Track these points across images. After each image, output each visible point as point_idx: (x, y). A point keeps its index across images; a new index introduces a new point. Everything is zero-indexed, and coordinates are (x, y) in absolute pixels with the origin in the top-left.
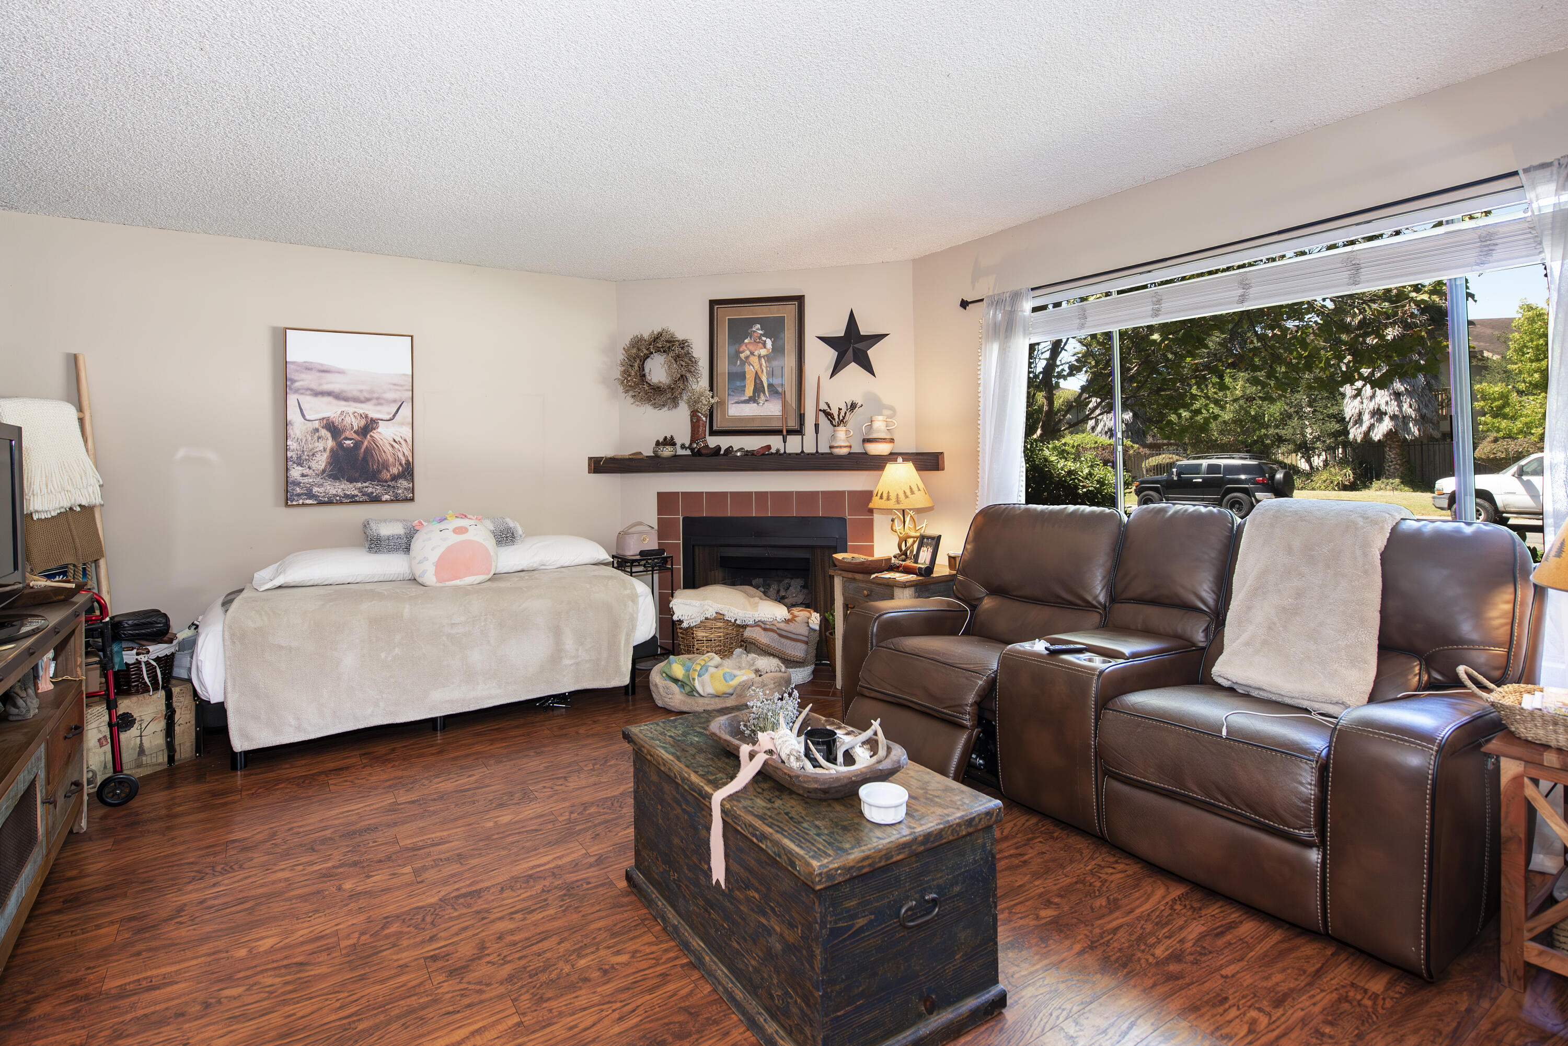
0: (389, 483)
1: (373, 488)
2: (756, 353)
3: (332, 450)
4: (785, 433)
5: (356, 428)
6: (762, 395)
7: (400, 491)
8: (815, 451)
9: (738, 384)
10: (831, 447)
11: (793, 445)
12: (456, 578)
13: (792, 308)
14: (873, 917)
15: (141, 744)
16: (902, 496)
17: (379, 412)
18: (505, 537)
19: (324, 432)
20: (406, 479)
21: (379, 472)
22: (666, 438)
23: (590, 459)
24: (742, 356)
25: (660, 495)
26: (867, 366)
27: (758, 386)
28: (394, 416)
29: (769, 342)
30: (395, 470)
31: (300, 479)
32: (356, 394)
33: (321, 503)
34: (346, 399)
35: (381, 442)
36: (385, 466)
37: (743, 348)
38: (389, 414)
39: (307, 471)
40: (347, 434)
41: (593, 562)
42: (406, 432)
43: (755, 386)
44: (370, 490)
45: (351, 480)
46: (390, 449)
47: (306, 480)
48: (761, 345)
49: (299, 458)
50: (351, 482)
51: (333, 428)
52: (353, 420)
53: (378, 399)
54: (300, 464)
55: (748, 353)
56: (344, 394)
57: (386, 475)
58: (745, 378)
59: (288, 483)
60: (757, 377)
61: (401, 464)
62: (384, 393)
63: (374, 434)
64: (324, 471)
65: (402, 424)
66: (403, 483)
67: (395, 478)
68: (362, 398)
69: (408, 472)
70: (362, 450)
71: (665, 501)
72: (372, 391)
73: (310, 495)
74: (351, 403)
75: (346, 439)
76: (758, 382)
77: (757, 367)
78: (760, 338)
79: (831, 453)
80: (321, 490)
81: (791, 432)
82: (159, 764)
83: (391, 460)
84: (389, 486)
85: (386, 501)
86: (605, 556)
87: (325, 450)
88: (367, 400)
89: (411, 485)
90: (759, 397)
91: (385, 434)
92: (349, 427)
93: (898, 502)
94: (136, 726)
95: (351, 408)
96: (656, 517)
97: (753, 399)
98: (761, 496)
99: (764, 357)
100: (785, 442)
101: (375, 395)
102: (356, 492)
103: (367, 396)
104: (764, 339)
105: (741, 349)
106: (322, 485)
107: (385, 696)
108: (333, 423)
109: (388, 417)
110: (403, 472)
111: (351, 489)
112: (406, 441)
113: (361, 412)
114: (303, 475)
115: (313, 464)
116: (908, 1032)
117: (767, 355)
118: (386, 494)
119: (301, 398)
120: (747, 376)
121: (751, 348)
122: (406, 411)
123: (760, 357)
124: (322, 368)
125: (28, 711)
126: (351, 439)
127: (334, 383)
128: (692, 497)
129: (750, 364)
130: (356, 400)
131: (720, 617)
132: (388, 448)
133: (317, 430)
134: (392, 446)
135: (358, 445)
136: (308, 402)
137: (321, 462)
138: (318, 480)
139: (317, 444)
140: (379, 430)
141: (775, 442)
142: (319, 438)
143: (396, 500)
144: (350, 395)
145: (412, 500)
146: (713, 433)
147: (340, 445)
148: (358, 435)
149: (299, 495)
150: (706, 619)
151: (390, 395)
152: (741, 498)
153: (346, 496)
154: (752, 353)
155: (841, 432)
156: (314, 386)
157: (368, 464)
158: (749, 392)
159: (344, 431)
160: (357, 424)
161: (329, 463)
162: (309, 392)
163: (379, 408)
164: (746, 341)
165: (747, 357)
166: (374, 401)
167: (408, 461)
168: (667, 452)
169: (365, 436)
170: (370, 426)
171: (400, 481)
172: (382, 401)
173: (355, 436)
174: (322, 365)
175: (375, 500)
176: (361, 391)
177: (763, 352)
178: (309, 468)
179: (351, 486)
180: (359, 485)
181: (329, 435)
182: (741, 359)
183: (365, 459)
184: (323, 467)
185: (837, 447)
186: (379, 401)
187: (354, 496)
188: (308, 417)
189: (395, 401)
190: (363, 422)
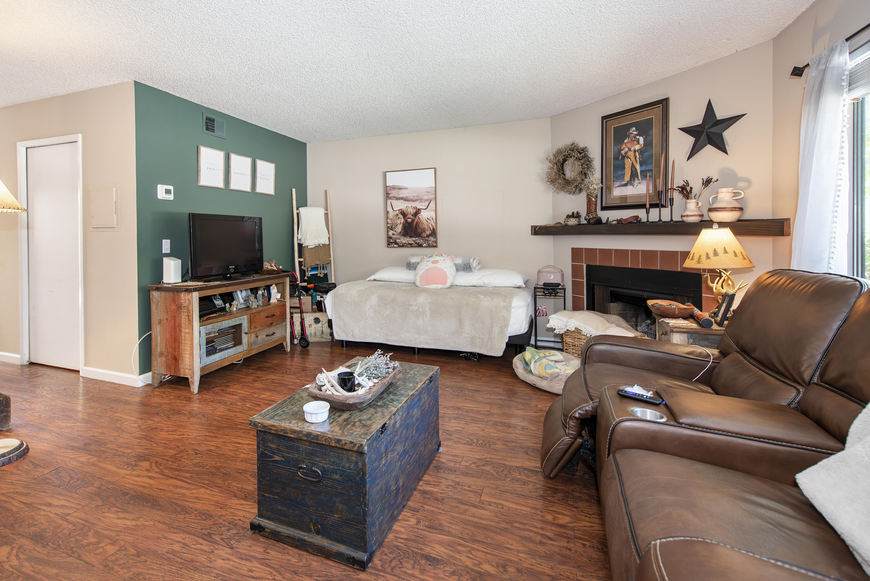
0: (426, 238)
1: (419, 241)
2: (632, 149)
3: (403, 223)
4: (648, 206)
5: (412, 213)
6: (636, 179)
7: (430, 242)
8: (669, 220)
9: (620, 173)
10: (682, 216)
11: (654, 215)
12: (427, 285)
13: (658, 110)
14: (283, 459)
15: (322, 331)
16: (704, 257)
17: (421, 205)
18: (466, 268)
19: (400, 216)
20: (433, 236)
21: (422, 233)
22: (573, 213)
23: (532, 227)
24: (623, 152)
25: (573, 249)
26: (721, 147)
27: (634, 173)
28: (427, 207)
29: (641, 140)
30: (428, 233)
31: (392, 236)
32: (412, 198)
33: (400, 246)
34: (408, 201)
35: (422, 219)
36: (424, 230)
37: (624, 146)
38: (425, 206)
39: (394, 233)
40: (409, 216)
41: (513, 286)
42: (433, 214)
43: (632, 173)
44: (418, 241)
45: (411, 237)
46: (426, 222)
47: (394, 236)
48: (635, 142)
49: (392, 227)
50: (411, 238)
51: (404, 214)
52: (411, 209)
53: (420, 199)
54: (392, 230)
55: (627, 149)
56: (407, 198)
57: (424, 235)
58: (624, 168)
59: (389, 238)
60: (633, 167)
61: (431, 230)
62: (423, 196)
63: (419, 216)
64: (400, 233)
65: (431, 211)
66: (432, 239)
67: (428, 236)
68: (415, 200)
69: (434, 233)
70: (415, 223)
71: (576, 253)
72: (418, 196)
73: (396, 243)
74: (410, 202)
75: (409, 218)
76: (633, 170)
77: (633, 158)
78: (635, 137)
79: (683, 221)
80: (400, 241)
81: (652, 206)
82: (328, 339)
83: (426, 228)
84: (426, 240)
85: (425, 247)
86: (521, 283)
87: (401, 223)
88: (416, 200)
89: (435, 240)
90: (634, 180)
91: (424, 215)
92: (409, 213)
93: (699, 262)
94: (321, 323)
95: (410, 204)
96: (571, 263)
97: (630, 183)
98: (635, 252)
99: (638, 151)
100: (648, 213)
101: (420, 198)
102: (412, 242)
103: (417, 198)
104: (638, 137)
105: (622, 148)
106: (399, 239)
107: (383, 331)
108: (403, 211)
109: (425, 208)
110: (432, 233)
111: (411, 240)
112: (432, 218)
113: (414, 206)
114: (393, 234)
115: (397, 230)
116: (302, 533)
117: (639, 149)
118: (425, 243)
119: (392, 201)
120: (626, 167)
121: (629, 145)
122: (432, 204)
123: (635, 151)
124: (399, 188)
125: (252, 305)
126: (410, 218)
127: (403, 194)
128: (591, 252)
129: (628, 157)
130: (412, 201)
131: (578, 331)
132: (425, 222)
133: (397, 215)
134: (427, 221)
135: (413, 221)
136: (394, 202)
137: (399, 229)
138: (398, 236)
139: (398, 221)
140: (421, 214)
141: (641, 213)
142: (398, 218)
143: (429, 246)
144: (409, 198)
145: (436, 247)
146: (603, 208)
147: (406, 221)
148: (413, 216)
149: (392, 243)
150: (567, 330)
151: (426, 197)
152: (621, 253)
153: (409, 244)
154: (630, 150)
155: (692, 204)
156: (396, 195)
157: (417, 230)
158: (627, 178)
159: (408, 215)
160: (413, 211)
161: (402, 229)
162: (394, 199)
163: (421, 203)
164: (626, 141)
165: (626, 153)
166: (419, 201)
167: (433, 228)
168: (573, 222)
169: (416, 217)
170: (418, 212)
171: (430, 238)
172: (422, 200)
173: (412, 217)
174: (399, 186)
175: (420, 246)
176: (414, 196)
177: (637, 147)
178: (395, 231)
179: (411, 239)
180: (414, 239)
181: (402, 217)
182: (622, 155)
183: (416, 227)
184: (400, 231)
185: (687, 216)
186: (421, 200)
187: (412, 244)
188: (394, 209)
189: (427, 200)
190: (415, 211)
